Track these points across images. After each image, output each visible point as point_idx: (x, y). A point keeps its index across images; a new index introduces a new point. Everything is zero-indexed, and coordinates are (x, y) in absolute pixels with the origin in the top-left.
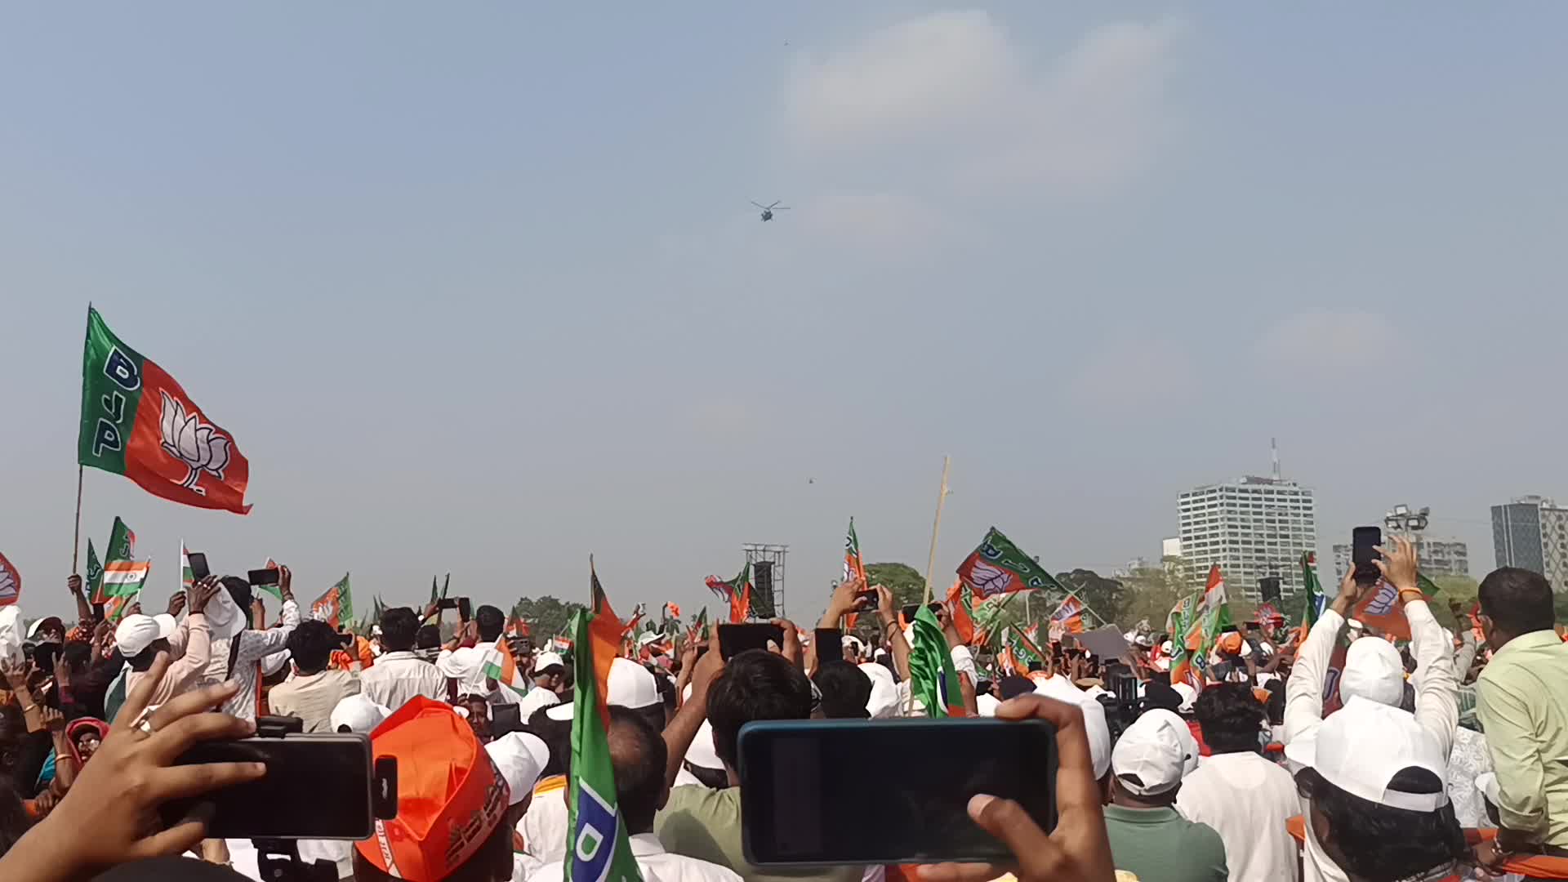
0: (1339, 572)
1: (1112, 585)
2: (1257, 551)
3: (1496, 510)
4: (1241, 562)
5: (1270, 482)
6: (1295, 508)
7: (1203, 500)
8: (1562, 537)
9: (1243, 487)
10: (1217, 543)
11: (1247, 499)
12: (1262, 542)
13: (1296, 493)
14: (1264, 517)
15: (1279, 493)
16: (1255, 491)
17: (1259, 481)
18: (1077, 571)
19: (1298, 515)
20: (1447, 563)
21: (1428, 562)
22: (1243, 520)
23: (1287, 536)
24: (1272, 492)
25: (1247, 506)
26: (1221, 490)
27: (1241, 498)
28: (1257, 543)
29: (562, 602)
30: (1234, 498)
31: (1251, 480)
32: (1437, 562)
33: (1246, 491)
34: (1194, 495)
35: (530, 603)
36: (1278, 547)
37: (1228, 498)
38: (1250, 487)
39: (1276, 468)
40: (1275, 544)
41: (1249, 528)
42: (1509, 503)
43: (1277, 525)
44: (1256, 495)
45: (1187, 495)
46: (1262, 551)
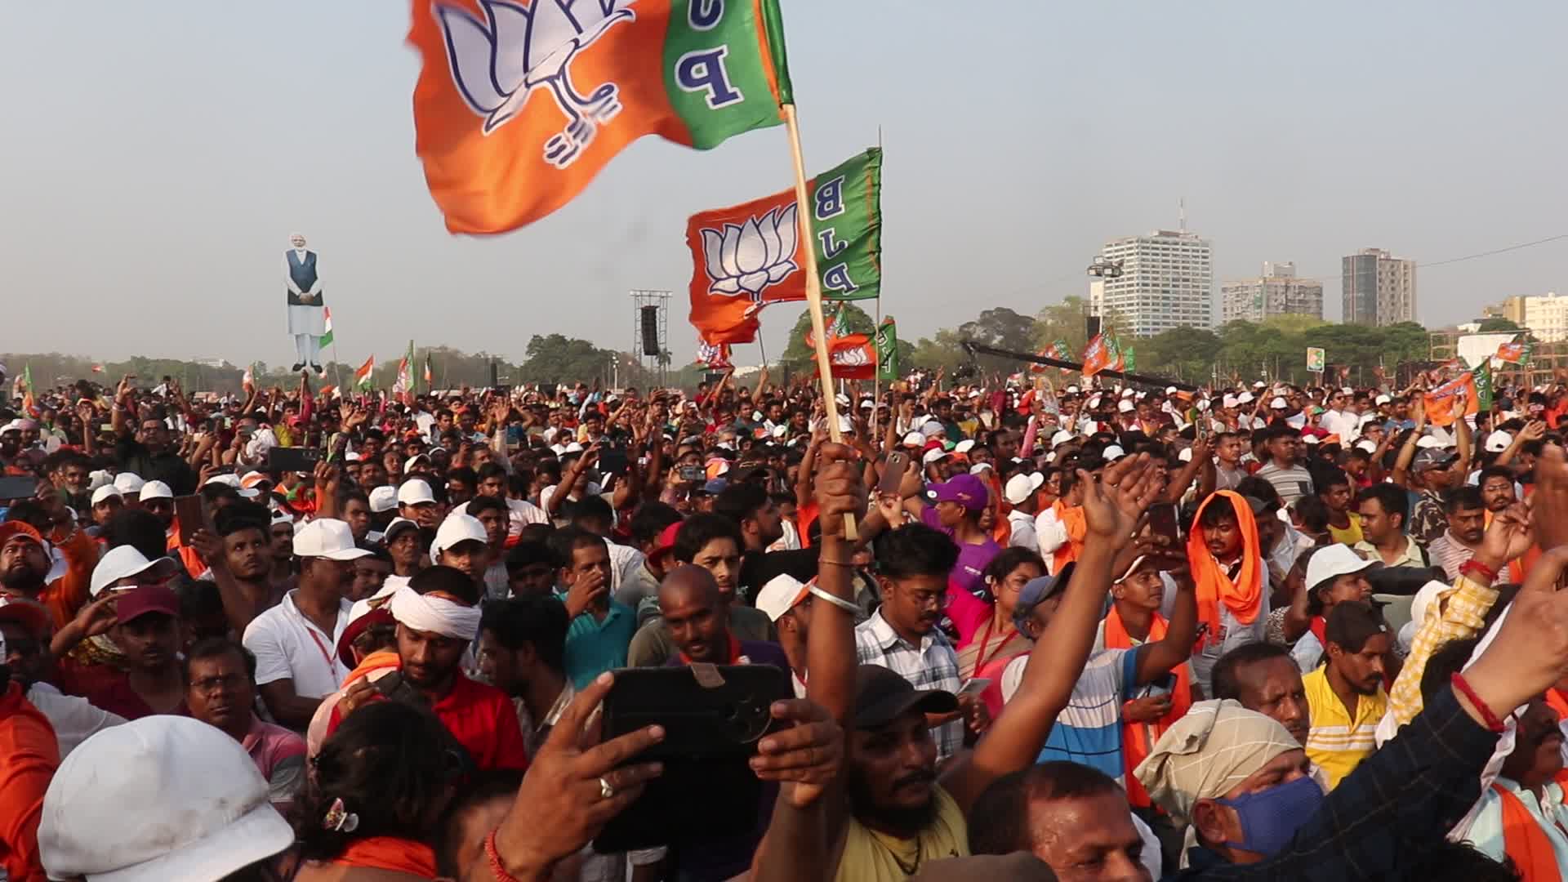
0: (1225, 310)
1: (1026, 321)
2: (1164, 292)
3: (1346, 260)
4: (1150, 301)
5: (1177, 235)
6: (1196, 257)
7: (1123, 250)
8: (1393, 281)
9: (1154, 239)
10: (1132, 285)
11: (1157, 249)
12: (1168, 285)
13: (1197, 245)
14: (1170, 264)
15: (1184, 244)
16: (1165, 243)
17: (1168, 234)
18: (998, 309)
19: (1197, 263)
20: (1306, 302)
21: (1293, 301)
22: (1153, 266)
23: (1187, 280)
24: (1177, 244)
25: (1157, 255)
26: (1137, 241)
27: (1153, 248)
28: (1164, 285)
29: (568, 338)
30: (1148, 248)
31: (1162, 234)
32: (1300, 301)
33: (1156, 242)
34: (1116, 245)
35: (542, 340)
36: (1181, 289)
37: (1143, 248)
38: (1160, 239)
39: (1183, 224)
40: (1178, 286)
41: (1158, 272)
42: (1356, 254)
43: (1180, 270)
44: (1166, 246)
45: (1111, 246)
46: (1168, 292)
